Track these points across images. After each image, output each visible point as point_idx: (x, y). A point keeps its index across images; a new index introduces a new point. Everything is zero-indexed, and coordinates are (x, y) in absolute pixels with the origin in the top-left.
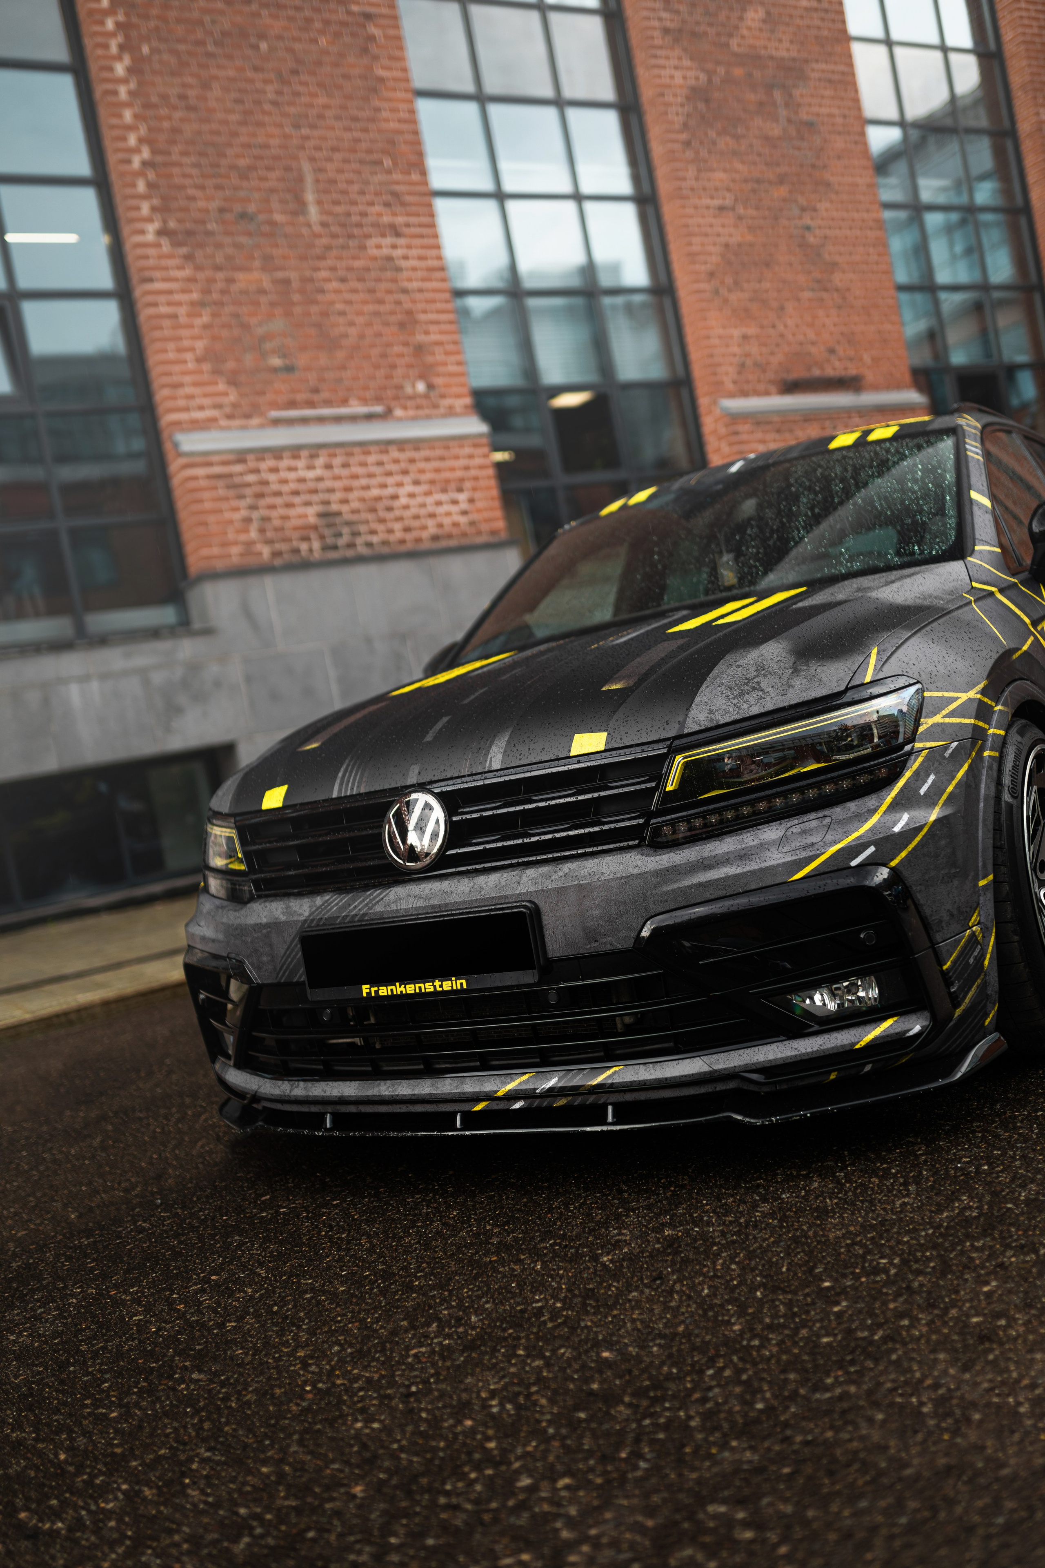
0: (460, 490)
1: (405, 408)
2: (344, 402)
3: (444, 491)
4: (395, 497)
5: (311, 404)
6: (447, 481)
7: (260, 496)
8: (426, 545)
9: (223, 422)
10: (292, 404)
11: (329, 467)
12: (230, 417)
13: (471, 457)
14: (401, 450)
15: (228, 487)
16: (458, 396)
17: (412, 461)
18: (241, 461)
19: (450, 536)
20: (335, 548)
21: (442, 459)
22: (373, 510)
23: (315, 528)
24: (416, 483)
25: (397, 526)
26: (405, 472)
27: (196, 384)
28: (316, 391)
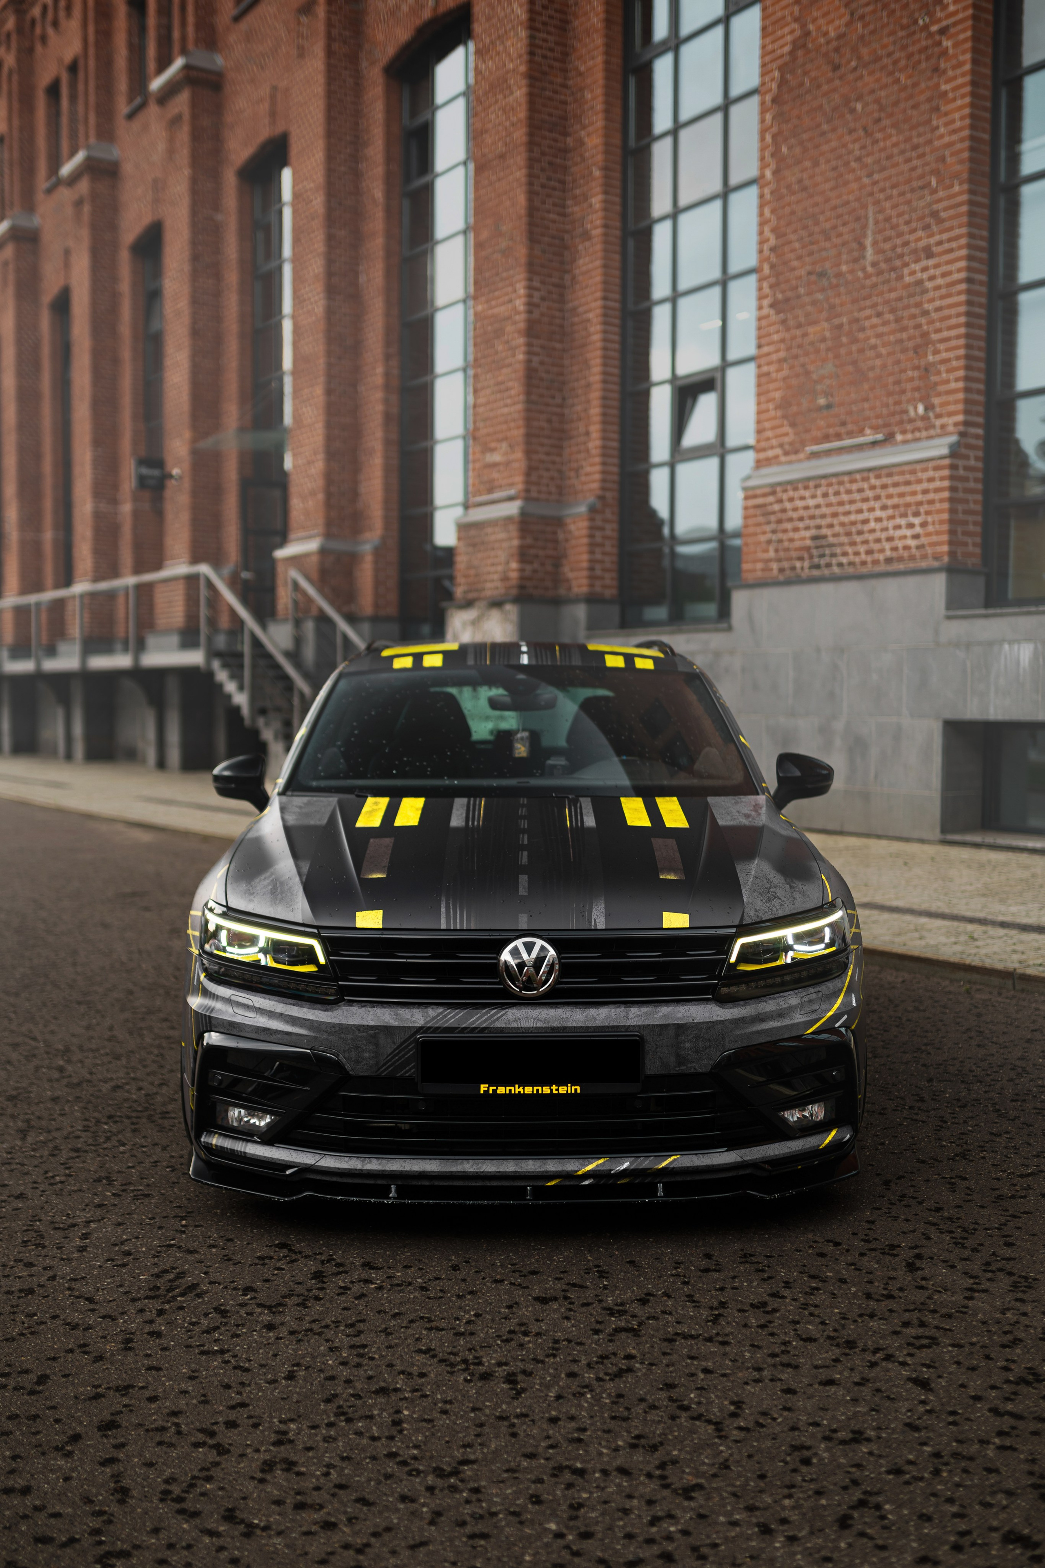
0: (916, 514)
1: (904, 432)
2: (861, 432)
3: (904, 515)
4: (866, 522)
5: (839, 437)
6: (908, 505)
7: (779, 521)
8: (882, 568)
9: (783, 459)
10: (827, 438)
11: (825, 495)
12: (786, 453)
13: (931, 480)
14: (878, 477)
15: (764, 515)
16: (950, 414)
17: (884, 487)
18: (774, 493)
19: (900, 559)
20: (818, 567)
21: (908, 483)
22: (848, 534)
23: (808, 549)
24: (884, 508)
25: (862, 549)
26: (877, 498)
27: (773, 428)
28: (843, 424)
